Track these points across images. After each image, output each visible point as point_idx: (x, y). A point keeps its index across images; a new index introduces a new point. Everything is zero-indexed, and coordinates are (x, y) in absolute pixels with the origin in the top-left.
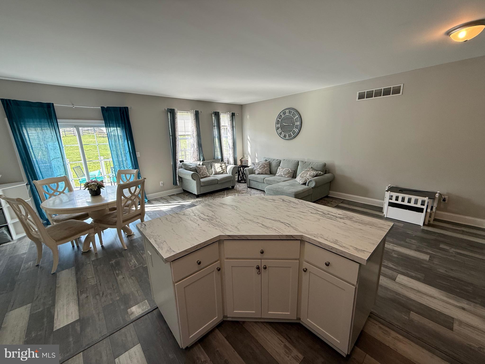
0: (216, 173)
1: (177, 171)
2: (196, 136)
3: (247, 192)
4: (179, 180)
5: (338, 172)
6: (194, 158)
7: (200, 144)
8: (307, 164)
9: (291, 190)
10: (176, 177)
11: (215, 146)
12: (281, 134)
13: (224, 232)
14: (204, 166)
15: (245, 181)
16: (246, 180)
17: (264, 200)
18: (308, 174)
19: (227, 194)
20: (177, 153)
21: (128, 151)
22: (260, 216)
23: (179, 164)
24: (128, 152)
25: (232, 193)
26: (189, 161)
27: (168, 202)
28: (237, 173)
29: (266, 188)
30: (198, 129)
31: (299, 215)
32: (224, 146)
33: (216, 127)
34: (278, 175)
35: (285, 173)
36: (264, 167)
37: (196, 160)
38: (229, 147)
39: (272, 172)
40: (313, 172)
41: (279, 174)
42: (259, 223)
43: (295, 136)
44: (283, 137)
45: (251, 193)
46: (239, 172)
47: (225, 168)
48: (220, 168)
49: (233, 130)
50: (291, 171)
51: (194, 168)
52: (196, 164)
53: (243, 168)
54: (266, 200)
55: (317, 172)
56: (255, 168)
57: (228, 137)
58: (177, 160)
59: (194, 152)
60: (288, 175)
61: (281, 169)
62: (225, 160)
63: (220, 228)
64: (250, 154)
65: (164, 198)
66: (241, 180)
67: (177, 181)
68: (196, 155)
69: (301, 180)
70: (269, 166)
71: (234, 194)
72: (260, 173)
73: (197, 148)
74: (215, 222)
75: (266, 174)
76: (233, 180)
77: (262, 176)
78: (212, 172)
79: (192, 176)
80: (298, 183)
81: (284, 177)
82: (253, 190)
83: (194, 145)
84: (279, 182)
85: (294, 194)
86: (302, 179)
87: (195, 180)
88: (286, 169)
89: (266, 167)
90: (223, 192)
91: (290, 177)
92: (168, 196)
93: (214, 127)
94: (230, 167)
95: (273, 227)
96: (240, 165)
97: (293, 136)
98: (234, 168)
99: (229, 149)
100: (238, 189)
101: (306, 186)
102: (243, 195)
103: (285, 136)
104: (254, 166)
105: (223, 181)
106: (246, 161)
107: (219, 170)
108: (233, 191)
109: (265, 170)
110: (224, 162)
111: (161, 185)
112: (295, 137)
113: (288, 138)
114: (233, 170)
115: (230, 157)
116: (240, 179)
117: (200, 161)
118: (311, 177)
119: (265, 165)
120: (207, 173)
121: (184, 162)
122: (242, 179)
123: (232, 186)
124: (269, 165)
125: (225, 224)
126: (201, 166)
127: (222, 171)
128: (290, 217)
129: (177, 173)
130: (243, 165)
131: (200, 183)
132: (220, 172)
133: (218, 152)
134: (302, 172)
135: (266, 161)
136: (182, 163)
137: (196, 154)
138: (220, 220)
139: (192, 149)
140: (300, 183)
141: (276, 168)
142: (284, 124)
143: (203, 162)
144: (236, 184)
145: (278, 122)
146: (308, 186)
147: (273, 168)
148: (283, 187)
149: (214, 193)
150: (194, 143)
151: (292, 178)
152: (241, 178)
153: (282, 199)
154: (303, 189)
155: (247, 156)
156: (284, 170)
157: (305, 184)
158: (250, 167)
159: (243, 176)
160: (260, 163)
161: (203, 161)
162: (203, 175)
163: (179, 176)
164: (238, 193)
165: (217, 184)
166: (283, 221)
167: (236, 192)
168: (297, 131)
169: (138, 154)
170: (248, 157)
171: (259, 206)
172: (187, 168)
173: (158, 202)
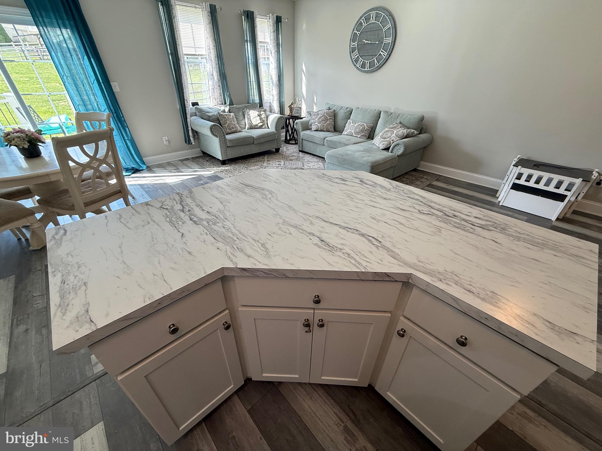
0: (252, 127)
1: (188, 120)
2: (215, 57)
3: (298, 159)
4: (194, 136)
5: (440, 131)
6: (214, 100)
7: (223, 74)
8: (393, 117)
9: (365, 159)
10: (188, 131)
11: (249, 81)
12: (357, 61)
13: (234, 259)
14: (232, 114)
15: (295, 142)
16: (297, 140)
17: (326, 178)
18: (394, 134)
19: (267, 161)
20: (185, 88)
21: (94, 78)
22: (318, 217)
23: (190, 108)
24: (95, 81)
25: (276, 159)
26: (206, 104)
27: (178, 170)
28: (283, 128)
29: (328, 153)
30: (218, 45)
31: (396, 217)
32: (263, 80)
33: (250, 43)
34: (345, 133)
35: (357, 130)
36: (326, 120)
37: (218, 103)
38: (272, 82)
39: (337, 129)
40: (402, 131)
41: (348, 131)
42: (314, 235)
43: (380, 66)
44: (360, 68)
45: (304, 160)
46: (287, 126)
47: (265, 119)
48: (258, 118)
49: (278, 52)
50: (366, 128)
51: (214, 117)
52: (218, 110)
53: (294, 120)
54: (330, 179)
55: (409, 130)
56: (312, 121)
57: (271, 64)
58: (186, 102)
59: (213, 89)
60: (362, 134)
61: (352, 123)
62: (266, 106)
63: (228, 247)
64: (305, 96)
65: (172, 164)
66: (290, 140)
67: (190, 137)
68: (219, 95)
69: (382, 143)
70: (333, 118)
71: (278, 161)
72: (319, 130)
73: (219, 81)
74: (219, 229)
75: (328, 131)
76: (277, 139)
77: (322, 134)
78: (246, 125)
79: (212, 129)
80: (376, 147)
81: (355, 136)
82: (306, 155)
83: (212, 75)
84: (348, 145)
85: (370, 165)
86: (384, 141)
87: (217, 136)
88: (360, 123)
89: (329, 119)
90: (261, 157)
91: (364, 138)
92: (179, 160)
93: (246, 43)
94: (273, 118)
95: (344, 247)
96: (288, 114)
97: (377, 65)
98: (279, 119)
99: (272, 87)
100: (284, 154)
101: (388, 152)
102: (293, 162)
103: (363, 66)
104: (310, 117)
105: (263, 140)
106: (298, 109)
107: (256, 121)
108: (277, 157)
109: (326, 124)
110: (263, 108)
111: (165, 143)
112: (379, 68)
113: (369, 69)
114: (277, 123)
115: (273, 101)
116: (288, 138)
117: (226, 105)
118: (399, 138)
119: (327, 116)
120: (237, 125)
121: (198, 105)
122: (292, 138)
123: (276, 148)
124: (334, 116)
125: (240, 236)
126: (225, 114)
127: (261, 124)
128: (378, 221)
129: (189, 124)
130: (293, 115)
131: (226, 143)
132: (257, 125)
133: (255, 90)
134: (385, 129)
135: (329, 109)
136: (195, 106)
137: (218, 92)
138: (232, 224)
139: (211, 83)
140: (379, 148)
141: (344, 122)
142: (364, 41)
143: (230, 107)
144: (282, 146)
145: (354, 38)
146: (392, 152)
147: (340, 122)
148: (353, 153)
149: (248, 159)
150: (212, 71)
151: (368, 138)
152: (290, 136)
153: (359, 179)
154: (384, 158)
155: (300, 100)
156: (355, 125)
157: (387, 149)
158: (303, 119)
159: (292, 133)
160: (320, 112)
161: (229, 105)
162: (230, 129)
163: (192, 128)
164: (285, 159)
165: (253, 145)
166: (364, 232)
167: (282, 157)
168: (386, 55)
169: (115, 86)
170: (301, 103)
171: (314, 192)
172: (203, 115)
173: (163, 170)
